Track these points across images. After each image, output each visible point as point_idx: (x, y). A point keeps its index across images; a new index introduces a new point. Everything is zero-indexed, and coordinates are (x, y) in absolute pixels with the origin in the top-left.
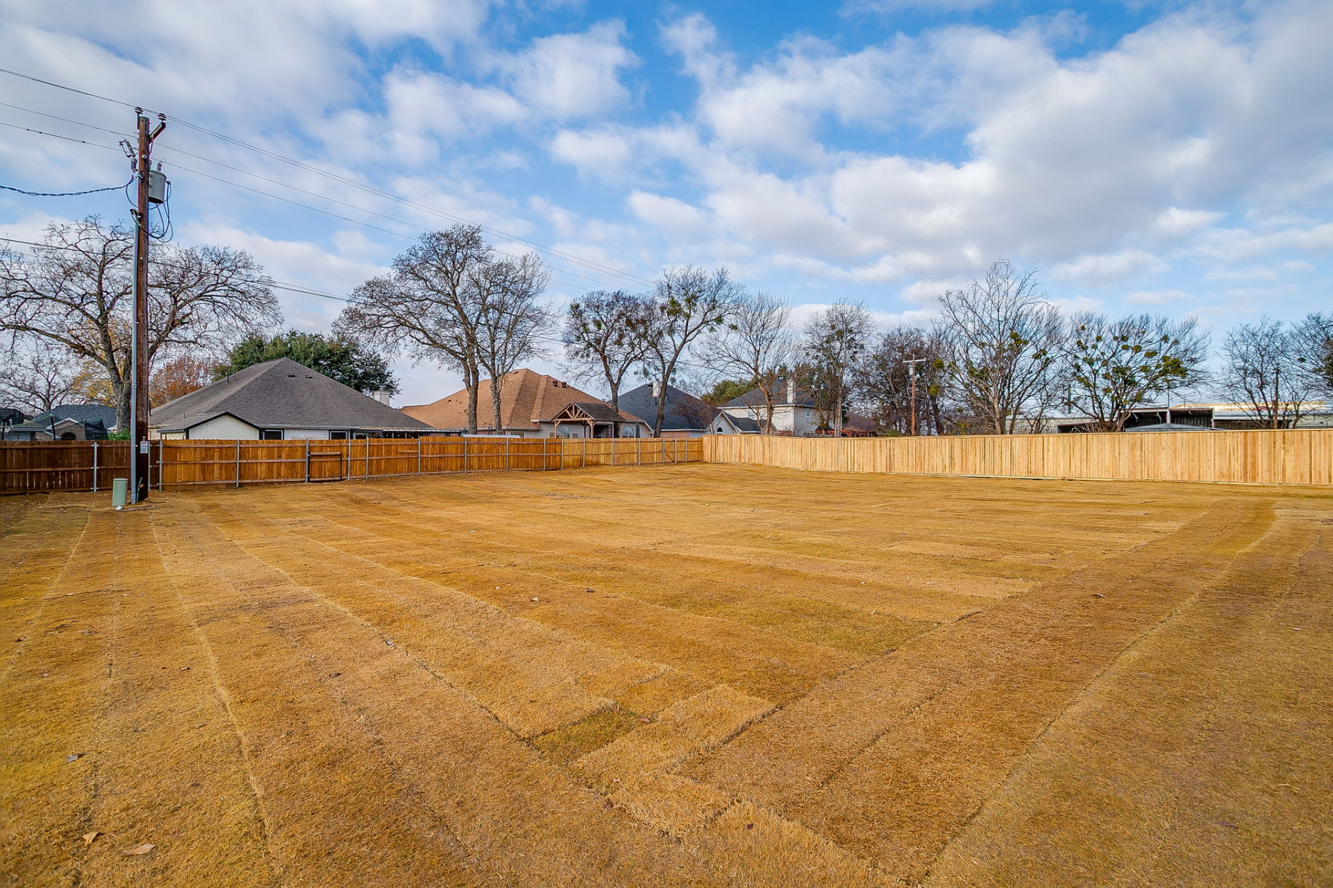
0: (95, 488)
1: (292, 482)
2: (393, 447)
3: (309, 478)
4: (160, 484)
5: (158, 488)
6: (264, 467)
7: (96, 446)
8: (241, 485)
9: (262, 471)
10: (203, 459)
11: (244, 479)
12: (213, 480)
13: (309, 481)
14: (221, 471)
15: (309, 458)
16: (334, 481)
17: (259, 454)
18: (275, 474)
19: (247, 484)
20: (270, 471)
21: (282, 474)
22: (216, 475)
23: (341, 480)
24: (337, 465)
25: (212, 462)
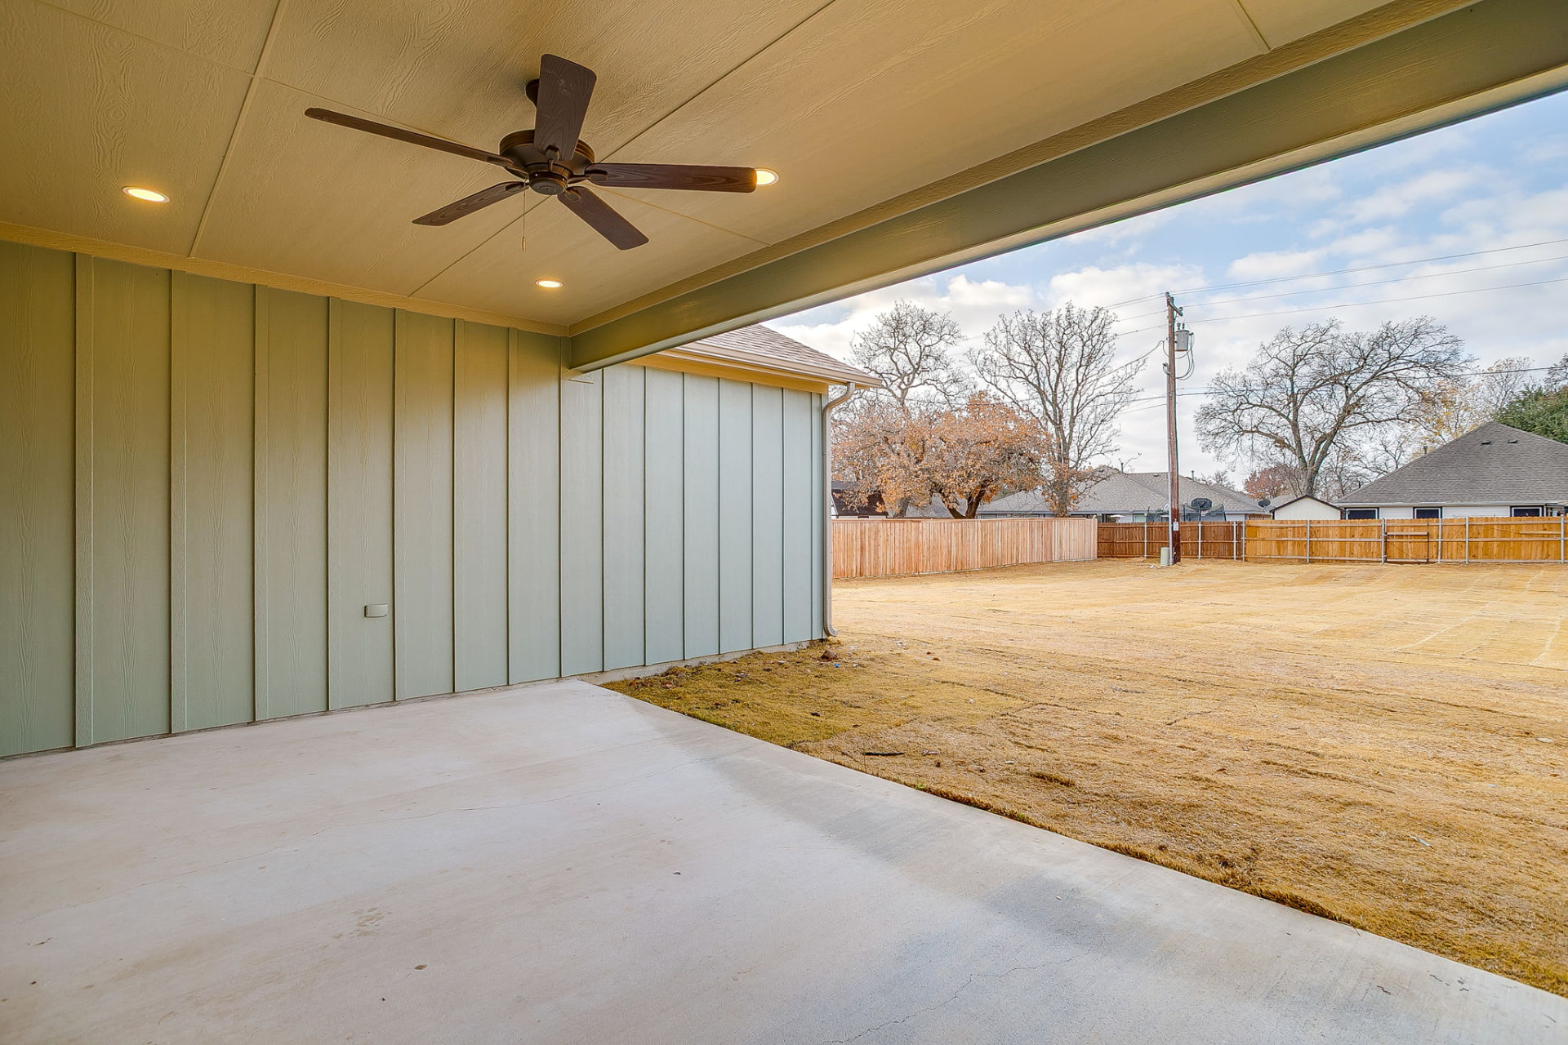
0: (1199, 556)
1: (1367, 561)
2: (1512, 527)
3: (1386, 558)
4: (1243, 556)
5: (1242, 559)
6: (1336, 546)
7: (1200, 525)
8: (1312, 561)
9: (1333, 549)
10: (1279, 537)
11: (1315, 556)
12: (1287, 555)
13: (1386, 561)
14: (1294, 547)
15: (1386, 538)
16: (1419, 563)
17: (1330, 533)
18: (1347, 553)
19: (1319, 561)
20: (1342, 551)
21: (1356, 553)
22: (1289, 551)
23: (1428, 562)
24: (1424, 546)
25: (1285, 539)
